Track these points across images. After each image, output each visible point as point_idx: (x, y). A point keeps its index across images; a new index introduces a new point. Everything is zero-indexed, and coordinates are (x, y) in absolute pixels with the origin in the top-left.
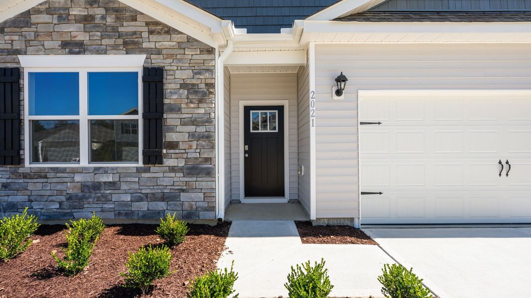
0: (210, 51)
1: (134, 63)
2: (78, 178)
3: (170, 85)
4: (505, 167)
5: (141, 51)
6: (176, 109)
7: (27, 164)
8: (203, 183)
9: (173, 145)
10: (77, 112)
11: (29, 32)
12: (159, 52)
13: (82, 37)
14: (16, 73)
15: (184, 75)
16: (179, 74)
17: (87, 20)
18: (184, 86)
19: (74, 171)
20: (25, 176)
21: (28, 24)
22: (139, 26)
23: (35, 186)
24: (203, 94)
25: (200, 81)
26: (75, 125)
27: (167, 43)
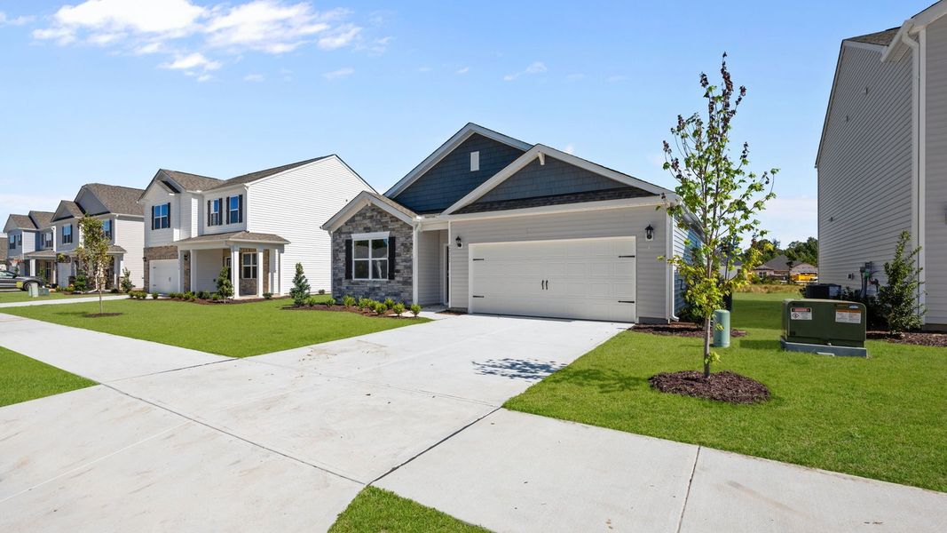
0: (411, 228)
1: (384, 235)
2: (368, 285)
3: (398, 244)
4: (545, 284)
5: (388, 230)
6: (399, 255)
7: (354, 279)
8: (407, 288)
9: (398, 271)
10: (368, 257)
11: (354, 225)
12: (393, 230)
13: (370, 225)
14: (351, 241)
15: (402, 240)
16: (400, 239)
17: (372, 217)
18: (402, 244)
19: (367, 282)
20: (353, 284)
21: (354, 221)
22: (388, 219)
23: (356, 288)
24: (408, 247)
25: (408, 242)
26: (368, 263)
27: (397, 226)
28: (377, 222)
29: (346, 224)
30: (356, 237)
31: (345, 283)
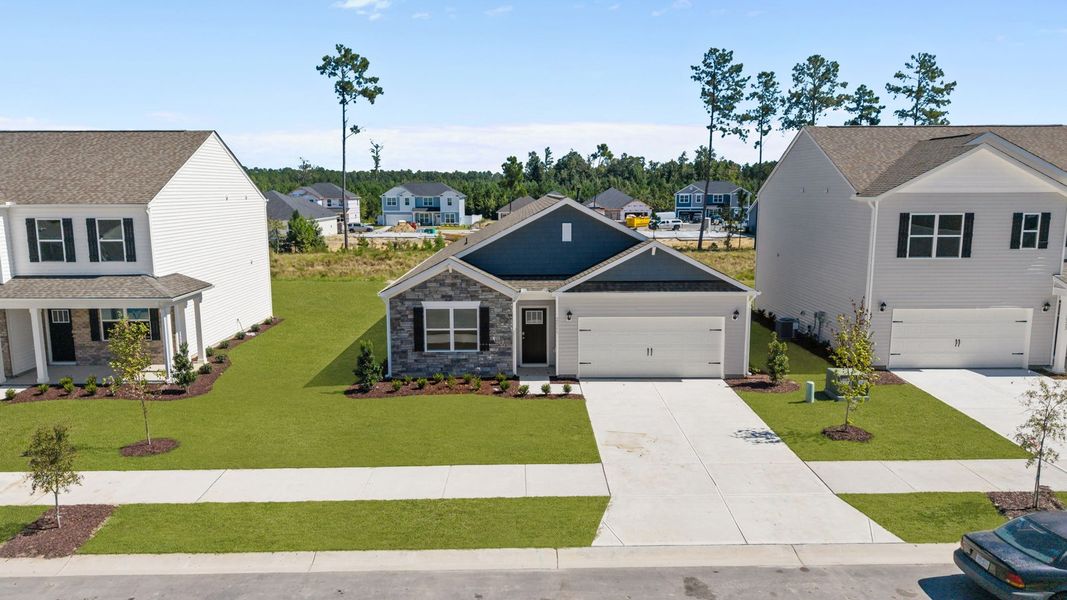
0: (511, 300)
1: (475, 305)
2: (450, 357)
3: (492, 315)
4: (650, 351)
5: (478, 299)
6: (493, 326)
7: (426, 351)
8: (506, 359)
9: (493, 342)
10: (449, 327)
11: (427, 291)
12: (486, 300)
13: (451, 293)
14: (421, 309)
15: (498, 310)
16: (496, 310)
17: (453, 285)
18: (498, 315)
19: (448, 354)
20: (425, 356)
21: (426, 287)
22: (477, 288)
23: (430, 361)
24: (507, 319)
25: (505, 313)
26: (448, 332)
27: (490, 296)
28: (462, 290)
29: (413, 289)
30: (428, 305)
31: (412, 357)
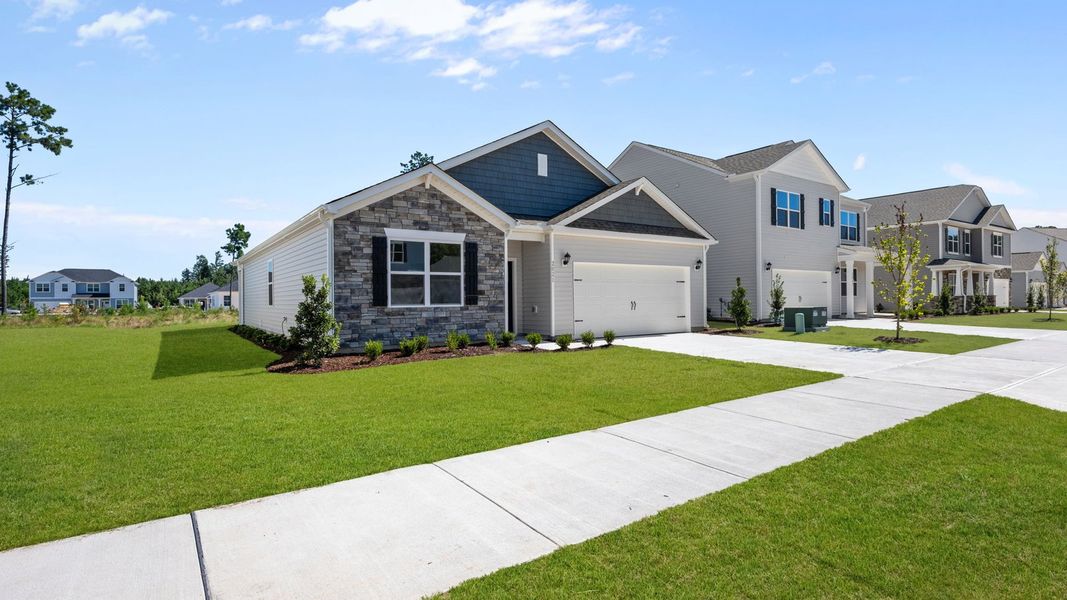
0: (502, 234)
1: (458, 238)
2: (424, 315)
3: (480, 254)
4: (633, 304)
5: (463, 231)
6: (485, 270)
7: (390, 306)
8: (497, 316)
9: (482, 293)
10: (423, 270)
11: (392, 212)
12: (473, 232)
13: (427, 219)
14: (384, 239)
15: (487, 248)
16: (484, 247)
17: (430, 207)
18: (487, 255)
19: (422, 310)
20: (388, 314)
21: (392, 207)
22: (461, 214)
23: (395, 321)
24: (497, 260)
25: (496, 252)
26: (419, 280)
27: (478, 227)
28: (442, 217)
29: (372, 208)
30: (394, 234)
31: (368, 315)
